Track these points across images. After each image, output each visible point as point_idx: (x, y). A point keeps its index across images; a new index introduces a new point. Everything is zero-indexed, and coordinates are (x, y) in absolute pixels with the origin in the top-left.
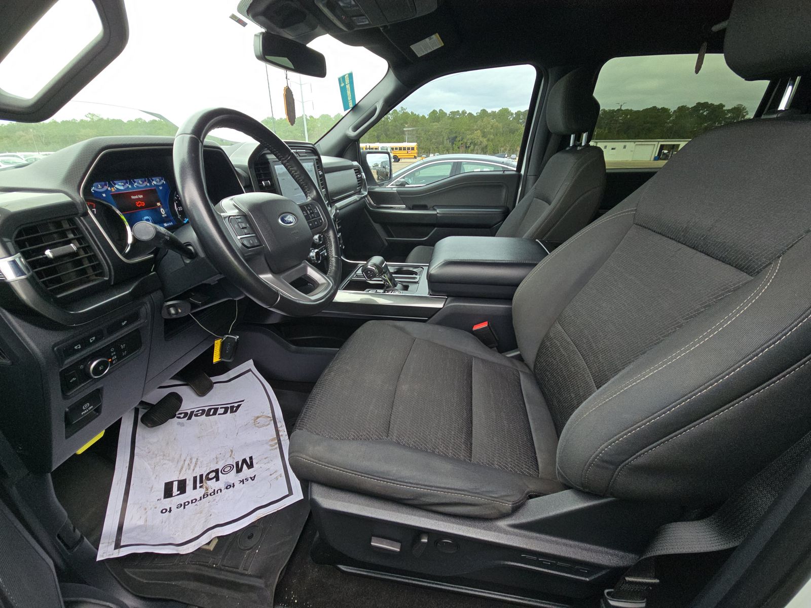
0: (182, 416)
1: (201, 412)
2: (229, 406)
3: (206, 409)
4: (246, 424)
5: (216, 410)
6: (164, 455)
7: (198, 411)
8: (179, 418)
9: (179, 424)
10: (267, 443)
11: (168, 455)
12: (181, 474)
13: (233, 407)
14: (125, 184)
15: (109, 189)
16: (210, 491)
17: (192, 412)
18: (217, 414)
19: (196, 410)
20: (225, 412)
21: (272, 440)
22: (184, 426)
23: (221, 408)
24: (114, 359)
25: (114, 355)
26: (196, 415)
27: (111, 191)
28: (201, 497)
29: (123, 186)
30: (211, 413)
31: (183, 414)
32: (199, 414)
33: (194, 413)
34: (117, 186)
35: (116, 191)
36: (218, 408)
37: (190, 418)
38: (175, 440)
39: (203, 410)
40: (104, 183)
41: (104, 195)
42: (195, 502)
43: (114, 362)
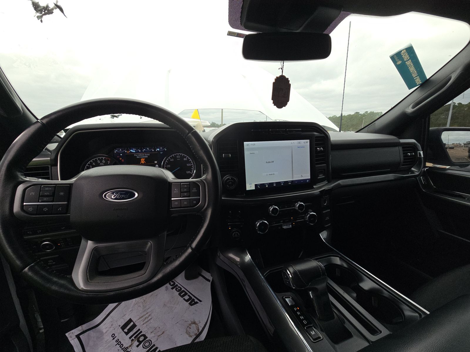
1: (179, 289)
2: (193, 297)
3: (183, 289)
4: (186, 320)
5: (186, 294)
6: (144, 301)
7: (179, 287)
8: (170, 284)
9: (166, 287)
11: (146, 302)
12: (138, 320)
13: (194, 300)
14: (137, 150)
15: (126, 151)
17: (177, 285)
18: (183, 298)
19: (179, 285)
20: (187, 301)
22: (166, 291)
23: (189, 296)
24: (62, 245)
25: (62, 243)
26: (176, 289)
27: (126, 153)
28: (125, 347)
29: (135, 150)
30: (182, 295)
31: (173, 283)
32: (178, 290)
33: (177, 287)
34: (131, 150)
35: (129, 153)
36: (188, 294)
37: (172, 289)
38: (156, 296)
39: (181, 289)
40: (124, 148)
41: (121, 155)
42: (121, 347)
43: (62, 246)
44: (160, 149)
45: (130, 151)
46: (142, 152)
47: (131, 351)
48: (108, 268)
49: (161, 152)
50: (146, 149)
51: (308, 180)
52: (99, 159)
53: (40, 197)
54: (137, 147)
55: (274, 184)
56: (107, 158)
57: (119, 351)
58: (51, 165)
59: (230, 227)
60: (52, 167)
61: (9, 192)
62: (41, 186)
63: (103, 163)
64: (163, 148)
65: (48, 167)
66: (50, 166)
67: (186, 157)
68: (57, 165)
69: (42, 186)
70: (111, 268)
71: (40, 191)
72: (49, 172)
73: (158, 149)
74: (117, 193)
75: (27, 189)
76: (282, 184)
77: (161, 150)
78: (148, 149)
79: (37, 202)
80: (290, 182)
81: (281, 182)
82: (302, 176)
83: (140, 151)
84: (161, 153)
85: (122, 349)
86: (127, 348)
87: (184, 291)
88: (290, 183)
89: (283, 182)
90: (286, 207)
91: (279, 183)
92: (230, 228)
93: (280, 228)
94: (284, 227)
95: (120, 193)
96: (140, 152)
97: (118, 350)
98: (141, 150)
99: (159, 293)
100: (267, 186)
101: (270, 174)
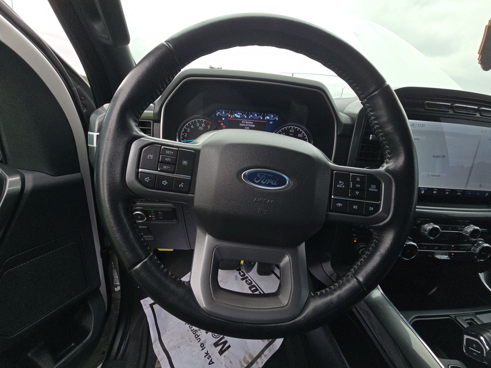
0: (242, 274)
1: (250, 282)
3: (254, 283)
7: (249, 280)
8: (240, 273)
9: (236, 276)
10: (246, 352)
14: (243, 114)
15: (229, 115)
16: (198, 333)
17: (247, 277)
19: (250, 278)
21: (250, 356)
22: (236, 280)
24: (153, 217)
25: (153, 215)
26: (246, 281)
27: (230, 117)
28: (194, 329)
29: (241, 115)
30: (252, 289)
31: (243, 274)
32: (248, 282)
33: (247, 279)
34: (236, 115)
35: (233, 118)
36: (259, 290)
37: (242, 279)
38: (225, 283)
39: (252, 283)
40: (227, 111)
41: (223, 119)
42: (190, 328)
43: (153, 219)
44: (270, 117)
45: (234, 116)
46: (248, 118)
47: (200, 335)
48: (190, 249)
49: (271, 121)
50: (254, 115)
51: (487, 194)
52: (198, 121)
53: (159, 163)
54: (243, 111)
55: (435, 191)
56: (207, 121)
57: (189, 332)
58: (153, 120)
59: (355, 239)
60: (155, 123)
61: (121, 149)
62: (161, 147)
63: (202, 126)
64: (274, 117)
65: (150, 123)
66: (152, 122)
67: (302, 132)
68: (160, 122)
69: (163, 147)
70: (192, 249)
71: (160, 154)
72: (150, 129)
73: (268, 118)
74: (262, 175)
75: (144, 149)
76: (447, 193)
77: (271, 119)
78: (256, 115)
79: (156, 170)
80: (460, 192)
81: (446, 190)
82: (481, 186)
83: (246, 117)
84: (271, 123)
85: (191, 330)
86: (196, 331)
87: (254, 286)
88: (460, 194)
89: (450, 190)
90: (450, 228)
91: (444, 190)
92: (355, 241)
93: (430, 256)
94: (438, 257)
95: (266, 175)
96: (245, 119)
97: (188, 330)
98: (248, 115)
99: (229, 281)
100: (423, 192)
101: (434, 174)
